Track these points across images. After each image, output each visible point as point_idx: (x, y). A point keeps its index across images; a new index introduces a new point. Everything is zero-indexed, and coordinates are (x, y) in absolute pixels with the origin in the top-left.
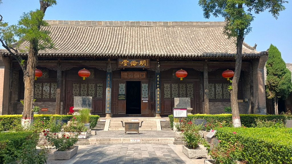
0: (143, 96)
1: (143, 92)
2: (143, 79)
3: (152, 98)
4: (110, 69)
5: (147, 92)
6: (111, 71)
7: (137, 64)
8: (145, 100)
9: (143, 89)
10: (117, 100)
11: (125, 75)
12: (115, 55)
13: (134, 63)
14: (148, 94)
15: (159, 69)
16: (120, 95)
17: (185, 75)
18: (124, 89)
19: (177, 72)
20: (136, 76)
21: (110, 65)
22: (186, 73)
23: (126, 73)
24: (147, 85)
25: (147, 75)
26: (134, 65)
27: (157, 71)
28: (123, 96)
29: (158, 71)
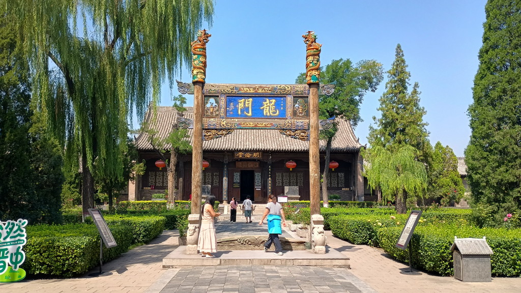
0: (256, 184)
1: (256, 181)
2: (256, 168)
3: (264, 186)
4: (226, 160)
5: (260, 181)
6: (227, 162)
7: (251, 156)
8: (258, 188)
9: (256, 177)
10: (232, 188)
11: (239, 165)
12: (232, 150)
13: (248, 155)
14: (261, 182)
15: (270, 161)
16: (235, 183)
17: (294, 165)
18: (239, 177)
19: (287, 163)
20: (250, 166)
21: (227, 157)
22: (295, 164)
23: (240, 163)
24: (260, 174)
25: (260, 165)
26: (248, 156)
27: (268, 162)
28: (237, 184)
29: (270, 162)
